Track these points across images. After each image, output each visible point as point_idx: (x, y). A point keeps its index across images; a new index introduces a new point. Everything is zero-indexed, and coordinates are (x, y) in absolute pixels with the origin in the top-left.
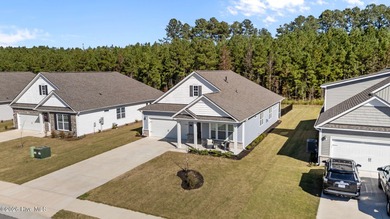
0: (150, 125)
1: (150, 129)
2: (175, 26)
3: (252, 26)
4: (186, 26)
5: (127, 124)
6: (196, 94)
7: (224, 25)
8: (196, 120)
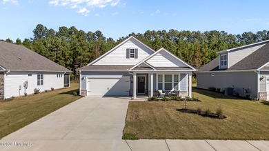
0: (88, 85)
1: (88, 89)
2: (41, 30)
3: (102, 36)
4: (51, 31)
5: (46, 91)
6: (132, 56)
7: (82, 33)
8: (155, 70)
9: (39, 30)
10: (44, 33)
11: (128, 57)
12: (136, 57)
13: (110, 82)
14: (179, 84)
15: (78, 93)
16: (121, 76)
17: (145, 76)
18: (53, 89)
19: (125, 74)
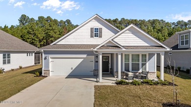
0: (51, 65)
1: (50, 69)
2: (25, 19)
3: (71, 23)
4: (33, 19)
5: (13, 70)
6: (96, 35)
7: (55, 21)
8: (124, 50)
9: (23, 19)
10: (27, 21)
11: (92, 36)
12: (101, 37)
13: (74, 62)
14: (147, 64)
15: (41, 73)
16: (85, 56)
17: (110, 56)
18: (21, 68)
19: (90, 53)
